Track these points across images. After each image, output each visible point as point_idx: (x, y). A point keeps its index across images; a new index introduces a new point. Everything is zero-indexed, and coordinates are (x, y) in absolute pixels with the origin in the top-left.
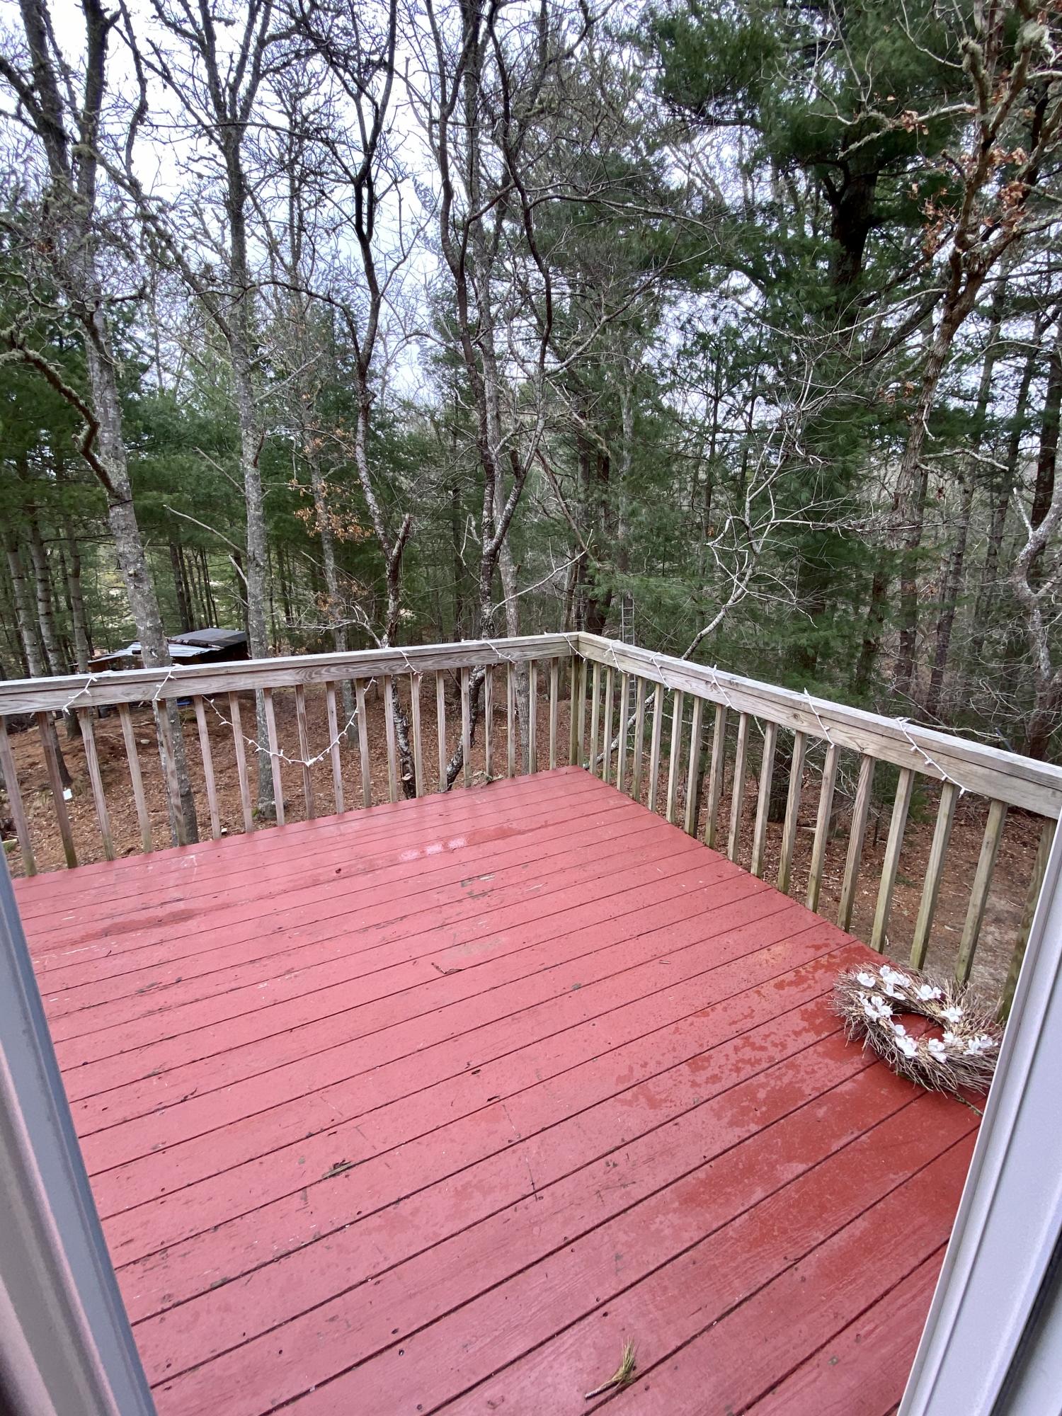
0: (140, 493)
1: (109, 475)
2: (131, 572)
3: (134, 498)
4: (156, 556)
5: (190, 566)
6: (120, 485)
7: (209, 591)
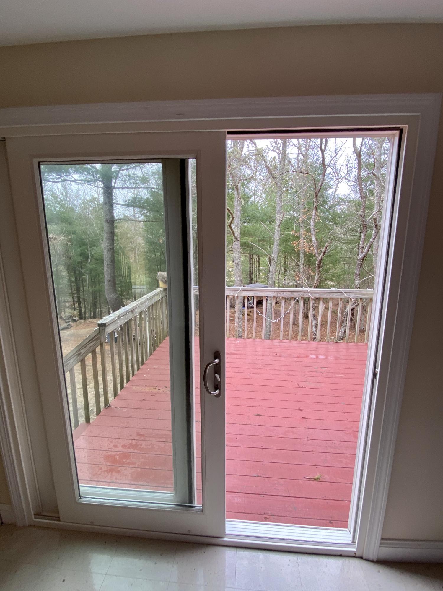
0: (243, 238)
1: (235, 232)
2: (236, 262)
3: (241, 239)
4: (244, 258)
5: (254, 262)
6: (237, 235)
7: (259, 270)
